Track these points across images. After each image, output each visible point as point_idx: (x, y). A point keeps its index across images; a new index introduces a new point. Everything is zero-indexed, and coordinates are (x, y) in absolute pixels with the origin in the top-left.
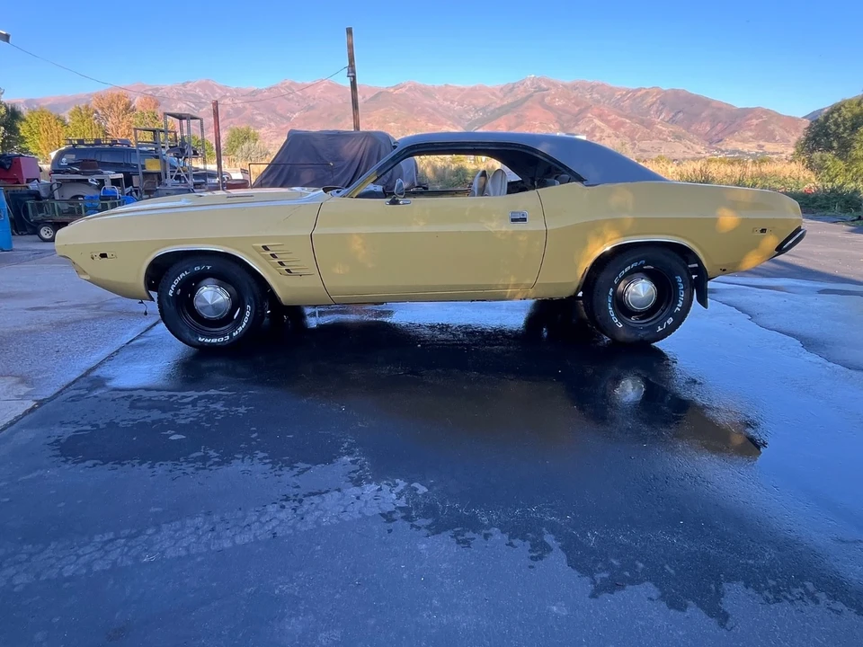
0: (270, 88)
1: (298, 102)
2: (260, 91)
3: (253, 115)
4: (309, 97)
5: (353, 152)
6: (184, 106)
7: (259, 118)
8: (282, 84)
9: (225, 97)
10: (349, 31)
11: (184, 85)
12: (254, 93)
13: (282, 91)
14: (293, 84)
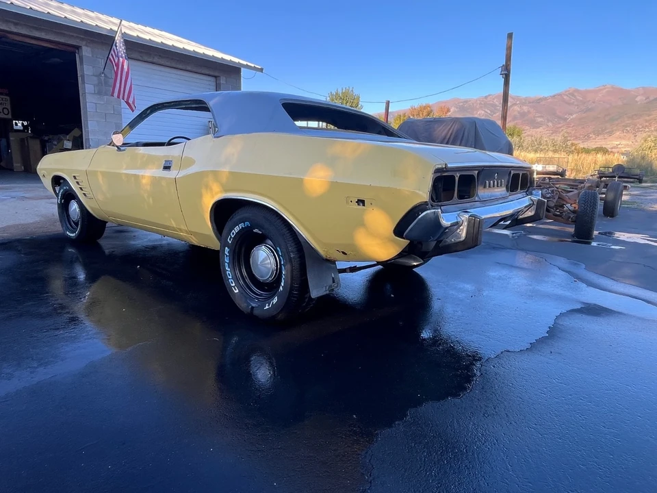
0: (554, 96)
1: (578, 105)
2: (545, 99)
3: (534, 117)
4: (589, 101)
5: (443, 134)
6: (483, 112)
7: (539, 120)
8: (566, 92)
9: (515, 104)
10: (510, 36)
11: (486, 97)
12: (539, 100)
13: (565, 97)
14: (577, 91)
